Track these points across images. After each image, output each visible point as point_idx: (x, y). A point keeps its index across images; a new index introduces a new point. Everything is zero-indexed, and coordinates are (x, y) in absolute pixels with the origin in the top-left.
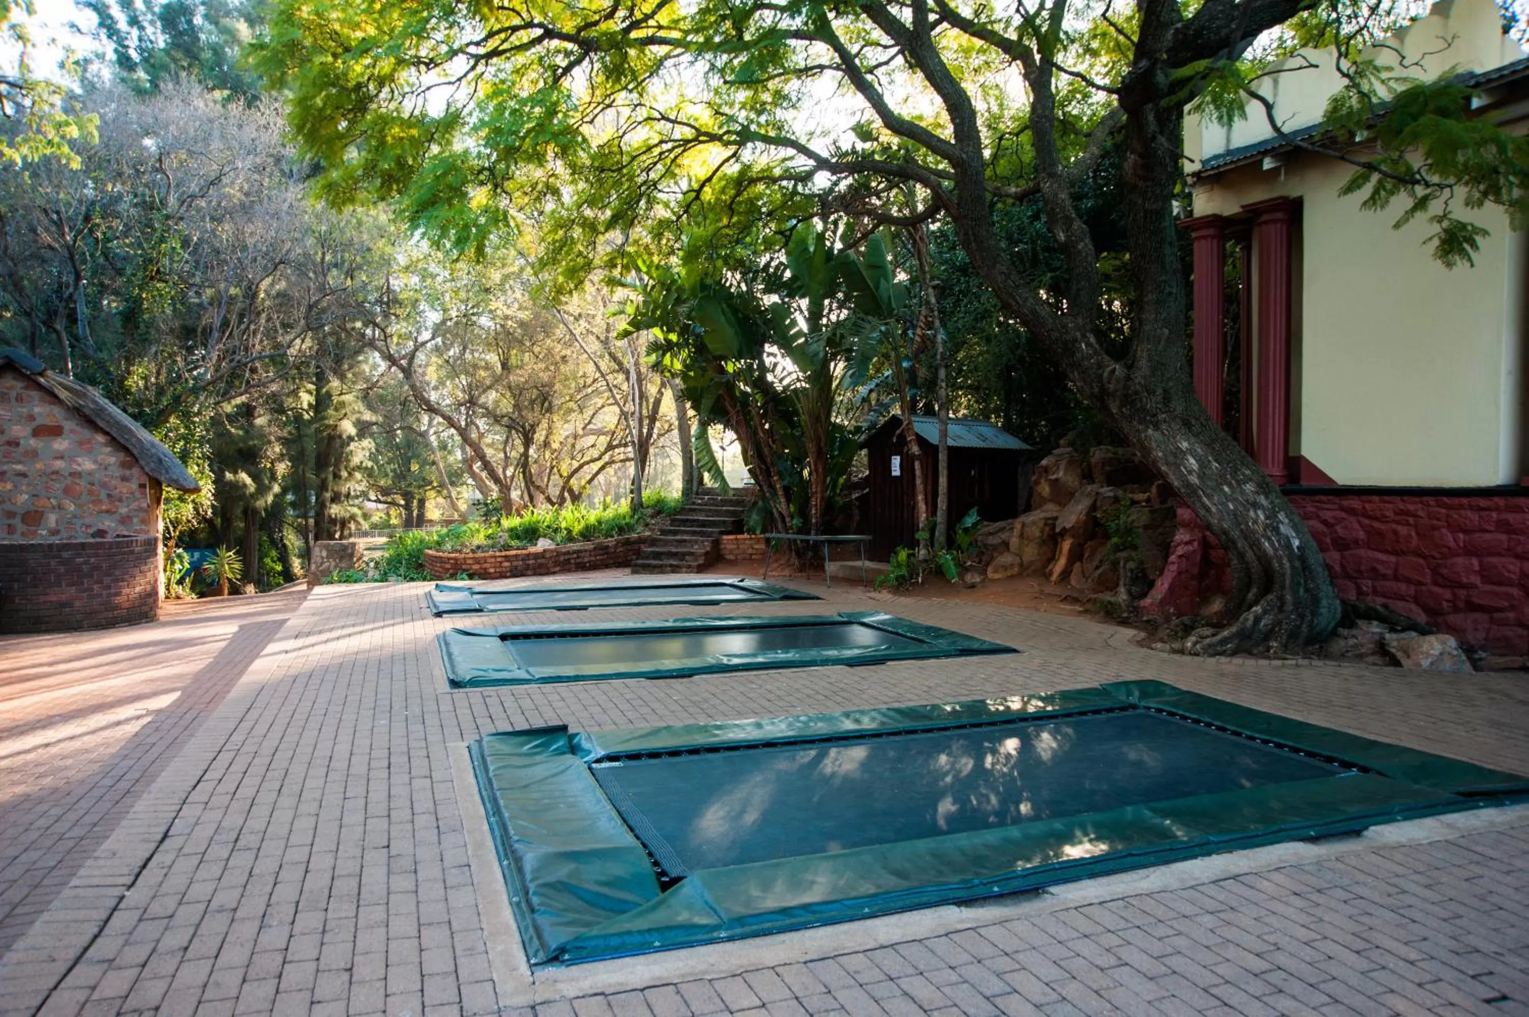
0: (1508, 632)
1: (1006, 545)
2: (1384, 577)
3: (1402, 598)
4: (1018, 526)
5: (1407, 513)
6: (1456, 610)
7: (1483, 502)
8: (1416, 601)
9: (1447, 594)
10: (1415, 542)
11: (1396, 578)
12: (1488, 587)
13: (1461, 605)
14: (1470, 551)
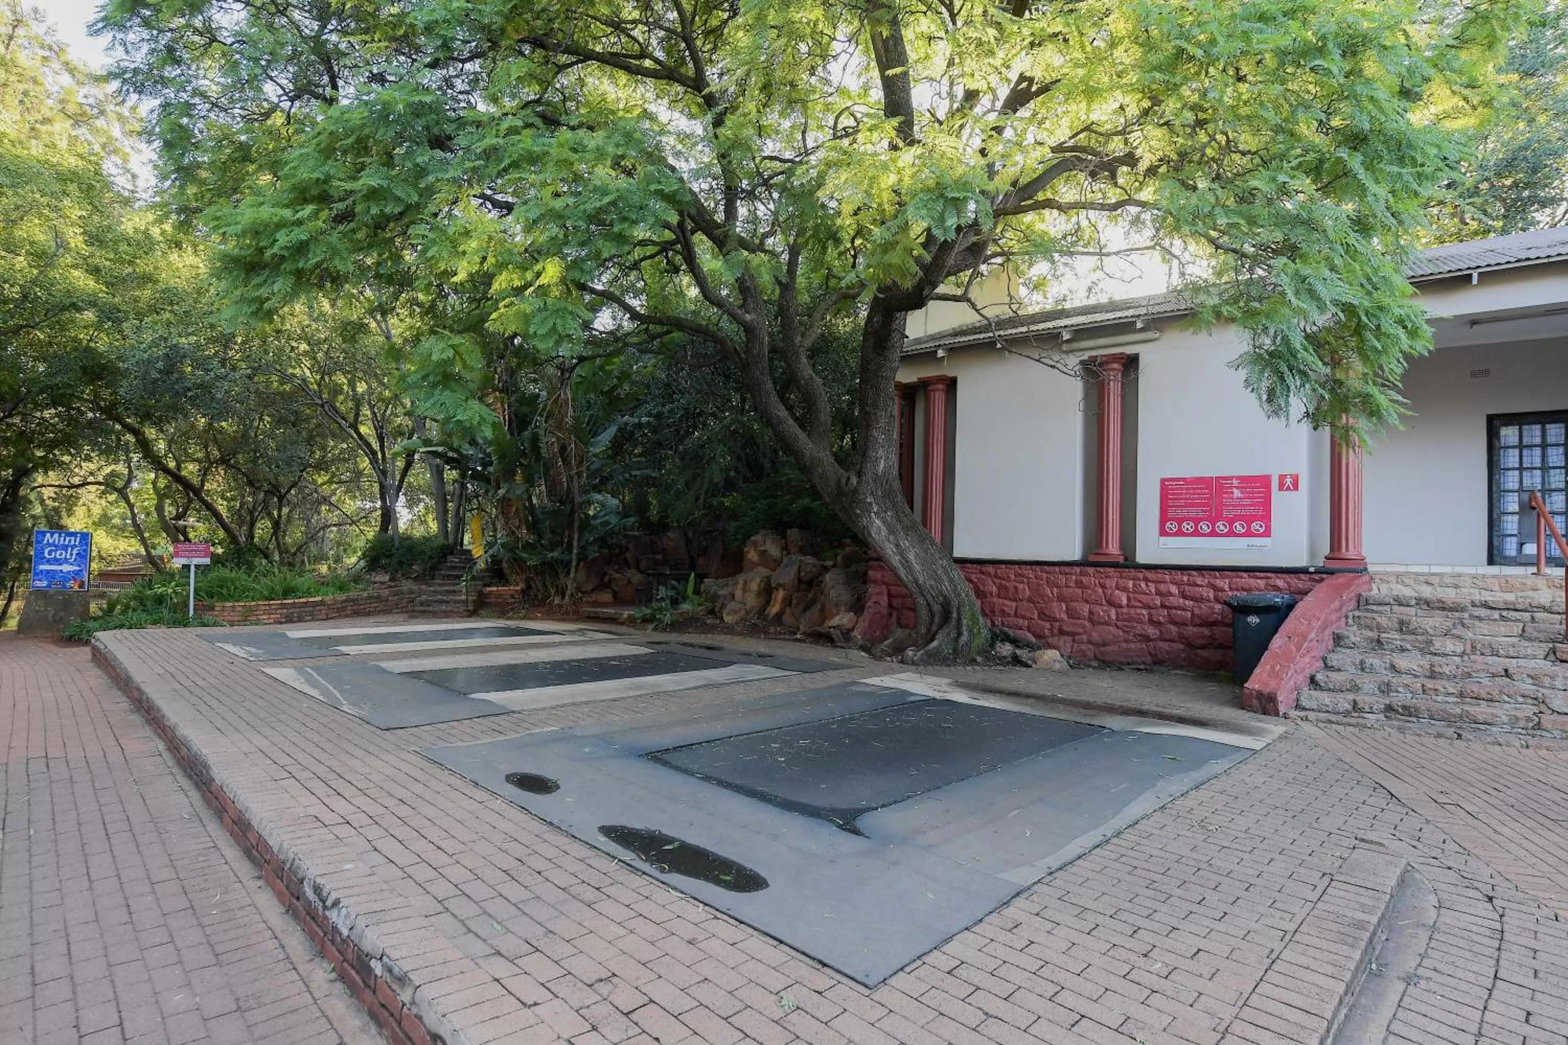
0: (1083, 647)
1: (733, 596)
2: (1009, 615)
3: (1021, 628)
4: (741, 582)
5: (1022, 576)
6: (1053, 635)
7: (1067, 569)
8: (1029, 630)
9: (1048, 625)
10: (1028, 593)
11: (1016, 615)
12: (1071, 621)
13: (1056, 631)
14: (1061, 598)
